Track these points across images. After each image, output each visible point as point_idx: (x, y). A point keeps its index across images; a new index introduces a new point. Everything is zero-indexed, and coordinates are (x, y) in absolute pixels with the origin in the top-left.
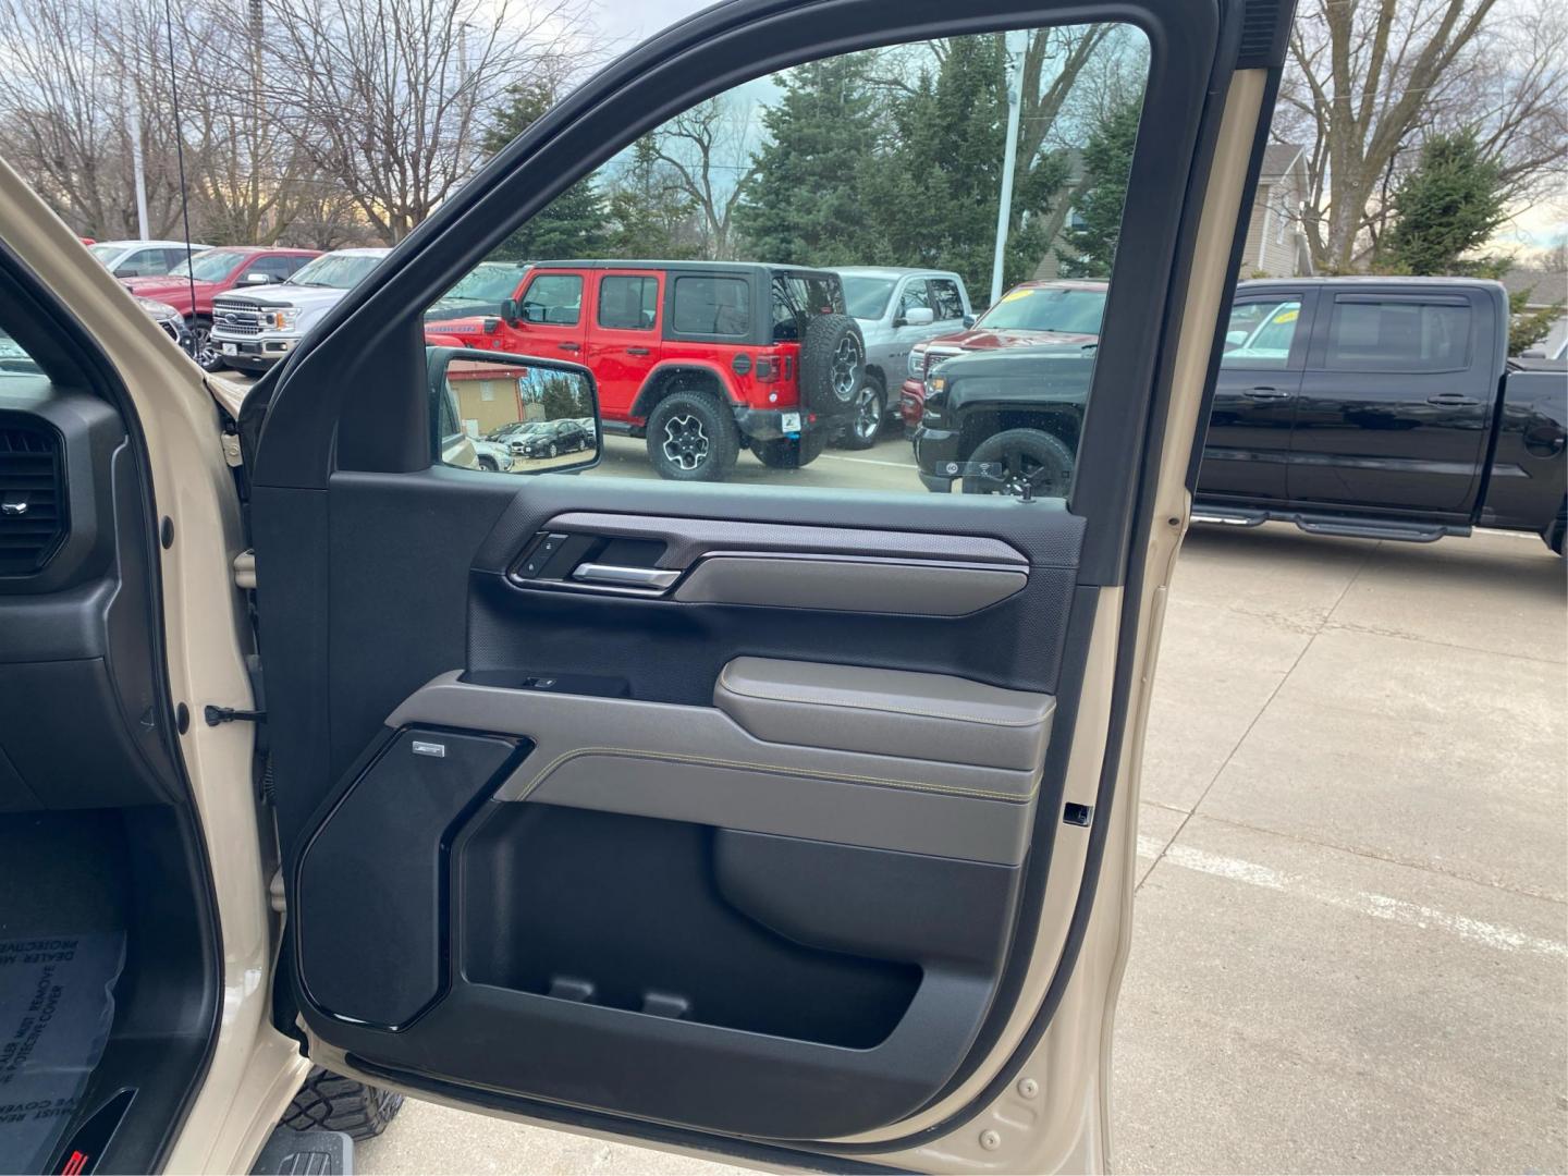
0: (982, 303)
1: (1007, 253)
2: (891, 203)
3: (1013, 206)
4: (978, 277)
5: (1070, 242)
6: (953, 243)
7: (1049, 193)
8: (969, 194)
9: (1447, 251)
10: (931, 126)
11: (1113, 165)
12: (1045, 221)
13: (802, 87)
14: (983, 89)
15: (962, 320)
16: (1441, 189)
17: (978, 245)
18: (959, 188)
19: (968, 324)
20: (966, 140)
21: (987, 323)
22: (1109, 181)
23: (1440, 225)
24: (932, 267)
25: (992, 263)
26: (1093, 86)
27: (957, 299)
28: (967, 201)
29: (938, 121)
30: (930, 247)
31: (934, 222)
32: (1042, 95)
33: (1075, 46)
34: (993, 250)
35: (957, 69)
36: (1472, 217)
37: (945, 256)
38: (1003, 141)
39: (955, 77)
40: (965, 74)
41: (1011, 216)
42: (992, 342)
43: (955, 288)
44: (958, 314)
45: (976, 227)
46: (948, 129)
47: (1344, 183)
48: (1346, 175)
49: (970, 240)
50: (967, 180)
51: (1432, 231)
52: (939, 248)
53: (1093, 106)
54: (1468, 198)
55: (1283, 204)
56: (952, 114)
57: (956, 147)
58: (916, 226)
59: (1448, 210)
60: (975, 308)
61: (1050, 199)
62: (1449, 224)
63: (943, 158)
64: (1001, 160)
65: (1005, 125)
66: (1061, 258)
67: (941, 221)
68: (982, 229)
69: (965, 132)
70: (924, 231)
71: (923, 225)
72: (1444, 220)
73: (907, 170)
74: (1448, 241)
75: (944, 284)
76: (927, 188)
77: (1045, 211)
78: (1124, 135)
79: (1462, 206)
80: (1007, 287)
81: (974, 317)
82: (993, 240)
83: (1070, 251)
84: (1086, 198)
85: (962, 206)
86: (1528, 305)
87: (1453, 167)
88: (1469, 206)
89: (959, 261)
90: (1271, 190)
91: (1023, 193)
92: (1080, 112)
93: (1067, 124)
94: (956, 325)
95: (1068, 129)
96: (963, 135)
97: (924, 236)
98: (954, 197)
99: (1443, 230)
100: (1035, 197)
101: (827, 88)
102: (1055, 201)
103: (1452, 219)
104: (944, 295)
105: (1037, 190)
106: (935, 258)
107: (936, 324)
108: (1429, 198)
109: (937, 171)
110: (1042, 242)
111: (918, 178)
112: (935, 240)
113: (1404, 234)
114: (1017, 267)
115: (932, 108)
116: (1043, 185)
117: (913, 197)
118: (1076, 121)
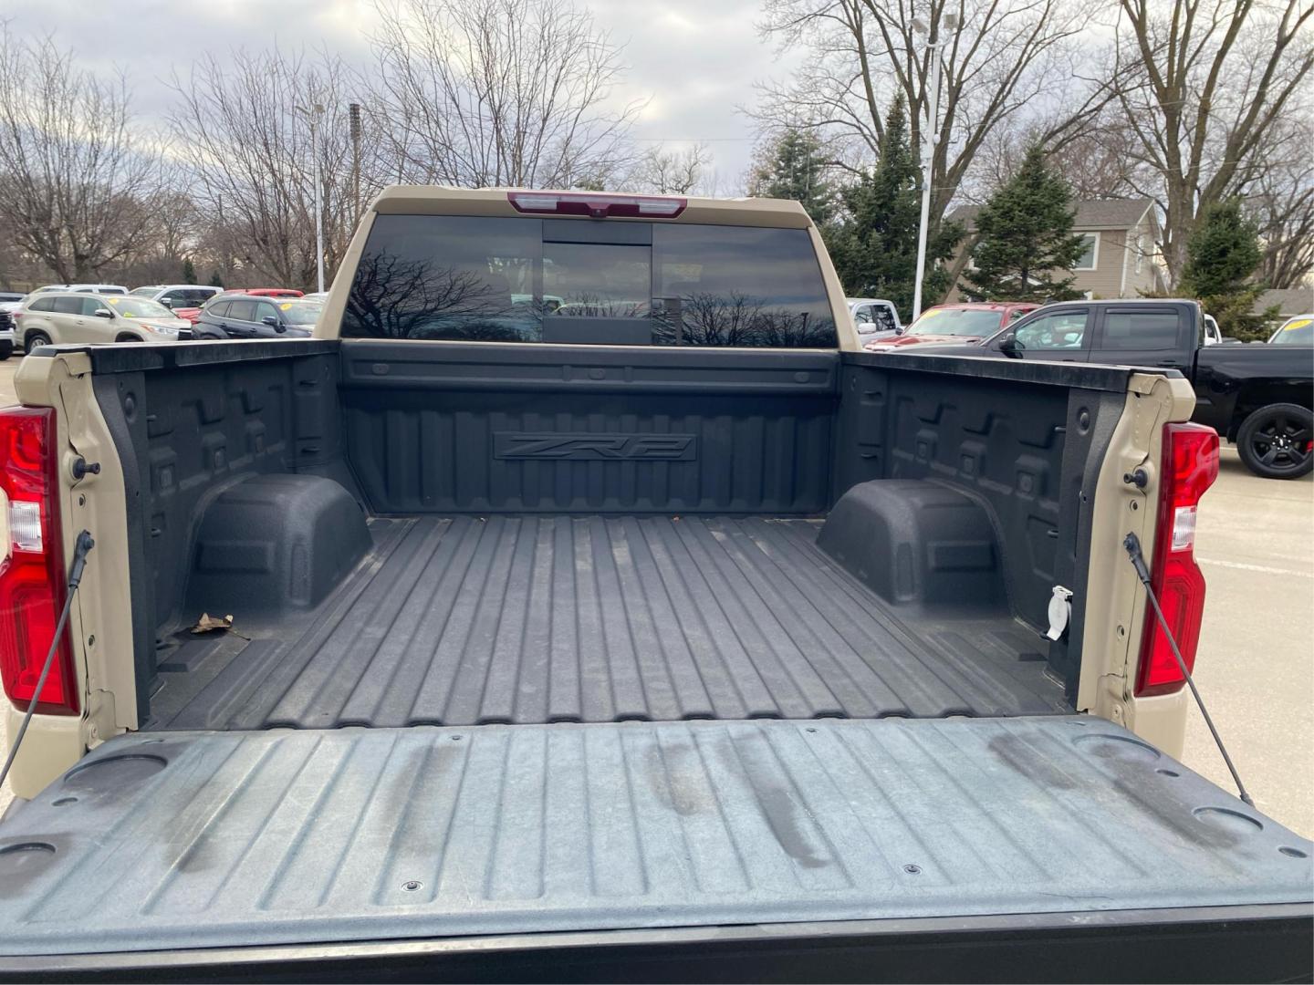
0: (907, 319)
1: (923, 287)
2: (842, 255)
3: (927, 255)
4: (905, 304)
5: (967, 279)
6: (886, 280)
7: (952, 246)
8: (896, 249)
9: (1224, 280)
10: (869, 205)
11: (994, 228)
12: (950, 266)
13: (779, 180)
14: (905, 180)
15: (894, 331)
16: (1217, 240)
17: (904, 281)
18: (889, 245)
19: (899, 333)
20: (893, 213)
21: (911, 331)
22: (992, 238)
23: (1219, 263)
24: (872, 297)
25: (913, 294)
26: (990, 154)
27: (890, 317)
28: (895, 253)
29: (874, 202)
30: (871, 284)
31: (873, 267)
32: (948, 168)
33: (974, 131)
34: (914, 285)
35: (887, 167)
36: (1239, 257)
37: (881, 289)
38: (918, 214)
39: (885, 173)
40: (892, 170)
41: (926, 262)
42: (914, 341)
43: (889, 310)
44: (892, 326)
45: (902, 270)
46: (881, 206)
47: (1181, 229)
48: (1181, 223)
49: (897, 279)
50: (896, 239)
51: (1213, 267)
52: (877, 284)
53: (991, 169)
54: (1236, 245)
55: (1137, 245)
56: (884, 197)
57: (887, 217)
58: (860, 270)
59: (1224, 253)
60: (902, 323)
61: (953, 250)
62: (1224, 263)
63: (877, 225)
64: (918, 225)
65: (921, 203)
66: (961, 288)
67: (878, 266)
68: (906, 271)
69: (893, 208)
70: (866, 274)
71: (866, 269)
72: (1221, 260)
73: (854, 234)
74: (1224, 273)
75: (880, 308)
76: (868, 246)
77: (950, 258)
78: (1002, 207)
79: (1232, 250)
80: (924, 308)
81: (903, 328)
82: (913, 278)
83: (968, 284)
84: (977, 248)
85: (892, 257)
86: (1281, 315)
87: (1224, 225)
88: (1237, 251)
89: (891, 293)
90: (1128, 234)
91: (934, 246)
92: (981, 173)
93: (971, 182)
94: (892, 334)
95: (972, 187)
96: (892, 210)
97: (866, 277)
98: (887, 250)
99: (1220, 266)
100: (942, 249)
101: (797, 180)
102: (957, 251)
103: (1225, 259)
104: (881, 315)
105: (942, 245)
106: (874, 290)
107: (878, 333)
108: (1209, 245)
109: (875, 234)
110: (947, 279)
111: (861, 238)
112: (874, 280)
113: (1196, 269)
114: (931, 296)
115: (870, 194)
116: (949, 241)
117: (859, 251)
118: (977, 180)
